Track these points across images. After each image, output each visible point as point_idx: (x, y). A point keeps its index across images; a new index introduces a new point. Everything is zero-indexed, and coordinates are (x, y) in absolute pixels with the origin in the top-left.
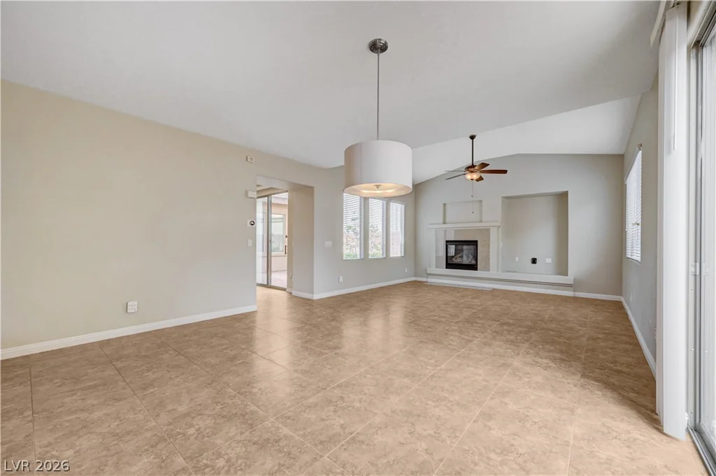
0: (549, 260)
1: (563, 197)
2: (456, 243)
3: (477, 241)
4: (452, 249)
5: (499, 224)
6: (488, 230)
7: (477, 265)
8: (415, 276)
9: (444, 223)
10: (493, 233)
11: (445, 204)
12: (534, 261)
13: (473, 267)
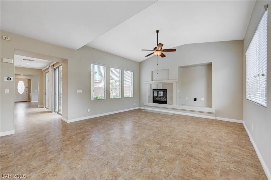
0: (203, 99)
1: (209, 66)
2: (158, 91)
3: (167, 89)
4: (156, 93)
5: (177, 81)
6: (172, 84)
7: (167, 101)
8: (139, 107)
9: (152, 80)
10: (174, 85)
11: (152, 72)
12: (195, 99)
13: (165, 102)
